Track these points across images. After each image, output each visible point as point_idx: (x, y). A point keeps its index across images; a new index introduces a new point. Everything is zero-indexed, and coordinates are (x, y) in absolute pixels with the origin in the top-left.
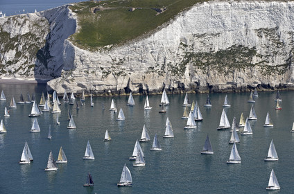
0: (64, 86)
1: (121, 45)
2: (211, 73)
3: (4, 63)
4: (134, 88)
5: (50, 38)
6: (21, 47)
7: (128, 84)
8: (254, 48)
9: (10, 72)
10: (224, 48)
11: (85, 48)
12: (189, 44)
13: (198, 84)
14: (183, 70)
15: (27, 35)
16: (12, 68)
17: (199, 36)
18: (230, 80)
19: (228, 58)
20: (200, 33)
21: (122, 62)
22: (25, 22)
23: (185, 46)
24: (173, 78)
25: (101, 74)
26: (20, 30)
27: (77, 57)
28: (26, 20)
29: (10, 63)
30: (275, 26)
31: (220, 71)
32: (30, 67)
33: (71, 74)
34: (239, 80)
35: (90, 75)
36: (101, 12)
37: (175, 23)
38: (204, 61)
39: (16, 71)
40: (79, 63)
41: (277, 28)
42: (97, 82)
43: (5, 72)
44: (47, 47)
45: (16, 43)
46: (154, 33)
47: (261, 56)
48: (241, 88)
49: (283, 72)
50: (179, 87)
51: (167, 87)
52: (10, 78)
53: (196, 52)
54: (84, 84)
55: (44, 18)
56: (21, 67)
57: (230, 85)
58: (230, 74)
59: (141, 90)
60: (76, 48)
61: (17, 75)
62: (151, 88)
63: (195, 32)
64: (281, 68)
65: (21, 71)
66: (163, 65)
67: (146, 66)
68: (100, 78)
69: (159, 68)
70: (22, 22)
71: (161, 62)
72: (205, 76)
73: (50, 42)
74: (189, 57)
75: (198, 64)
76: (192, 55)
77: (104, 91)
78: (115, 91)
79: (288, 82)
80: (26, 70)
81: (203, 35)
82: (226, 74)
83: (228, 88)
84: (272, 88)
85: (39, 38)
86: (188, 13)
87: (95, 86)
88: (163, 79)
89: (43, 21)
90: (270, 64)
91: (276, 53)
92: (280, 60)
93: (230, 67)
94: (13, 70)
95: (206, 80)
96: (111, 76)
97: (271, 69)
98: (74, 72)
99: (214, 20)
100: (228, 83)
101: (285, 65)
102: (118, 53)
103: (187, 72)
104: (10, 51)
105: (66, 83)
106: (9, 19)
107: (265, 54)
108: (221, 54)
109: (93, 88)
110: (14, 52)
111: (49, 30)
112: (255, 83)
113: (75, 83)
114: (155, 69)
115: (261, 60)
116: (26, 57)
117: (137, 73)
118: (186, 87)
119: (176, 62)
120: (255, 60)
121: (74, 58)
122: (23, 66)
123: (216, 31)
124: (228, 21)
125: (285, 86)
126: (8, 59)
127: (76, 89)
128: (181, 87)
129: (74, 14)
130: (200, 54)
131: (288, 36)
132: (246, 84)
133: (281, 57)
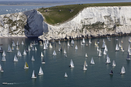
0: (45, 38)
1: (62, 23)
2: (92, 31)
3: (12, 31)
4: (68, 38)
5: (28, 21)
6: (18, 25)
7: (66, 36)
8: (104, 22)
9: (15, 34)
10: (94, 23)
11: (51, 25)
12: (83, 22)
13: (88, 35)
14: (83, 31)
15: (19, 20)
16: (16, 32)
17: (86, 19)
18: (98, 34)
19: (96, 26)
20: (87, 18)
21: (63, 29)
22: (17, 16)
23: (82, 23)
24: (80, 33)
25: (57, 33)
26: (16, 19)
27: (49, 28)
28: (18, 15)
29: (15, 31)
30: (109, 15)
31: (94, 30)
32: (23, 32)
33: (47, 34)
34: (101, 33)
35: (54, 34)
36: (48, 12)
37: (79, 15)
38: (89, 28)
39: (18, 33)
40: (50, 30)
41: (110, 16)
42: (56, 36)
43: (13, 34)
44: (28, 24)
45: (16, 23)
46: (73, 18)
47: (106, 25)
48: (101, 36)
49: (113, 30)
50: (82, 37)
51: (78, 37)
52: (16, 36)
53: (86, 24)
54: (52, 37)
55: (24, 14)
56: (19, 32)
57: (98, 35)
58: (98, 32)
59: (70, 38)
60: (48, 25)
61: (18, 35)
62: (73, 37)
63: (85, 18)
64: (112, 29)
65: (19, 33)
66: (77, 30)
67: (71, 30)
68: (57, 34)
69: (75, 30)
70: (16, 16)
71: (76, 28)
72: (90, 32)
73: (29, 23)
74: (84, 26)
75: (87, 28)
76: (85, 26)
77: (59, 39)
78: (62, 39)
79: (115, 33)
80: (21, 33)
81: (87, 19)
82: (97, 31)
83: (97, 36)
84: (110, 36)
85: (24, 21)
86: (83, 11)
87: (55, 37)
88: (77, 34)
89: (24, 15)
90: (109, 28)
91: (110, 24)
92: (112, 26)
93: (97, 29)
94: (16, 33)
95: (90, 34)
96: (60, 34)
97: (109, 29)
98: (48, 33)
99: (90, 13)
100: (97, 35)
101: (114, 28)
102: (62, 26)
103: (84, 31)
104: (14, 26)
105: (46, 37)
106: (11, 15)
107: (107, 24)
108: (93, 25)
109: (55, 38)
110: (16, 27)
111: (27, 18)
112: (105, 34)
113: (49, 37)
114: (74, 31)
115: (106, 26)
116: (20, 28)
117: (68, 32)
118: (84, 36)
119: (80, 28)
120: (105, 26)
121: (48, 28)
122: (20, 32)
123: (91, 17)
124: (95, 14)
125: (114, 35)
126: (14, 29)
127: (49, 39)
128: (83, 37)
129: (40, 12)
130: (87, 25)
131: (114, 18)
132: (102, 35)
133: (112, 25)
